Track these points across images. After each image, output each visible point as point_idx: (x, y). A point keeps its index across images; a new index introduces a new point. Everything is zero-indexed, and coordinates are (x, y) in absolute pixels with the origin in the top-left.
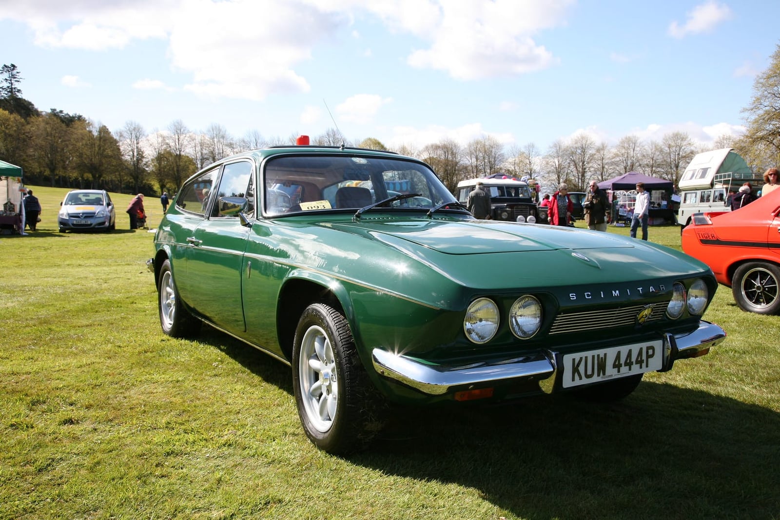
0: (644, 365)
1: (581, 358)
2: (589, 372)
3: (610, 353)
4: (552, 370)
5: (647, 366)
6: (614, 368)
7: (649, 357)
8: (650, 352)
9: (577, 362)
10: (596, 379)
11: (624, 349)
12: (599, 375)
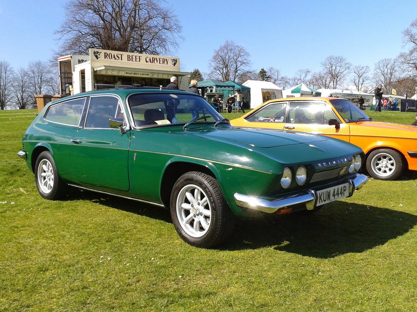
0: (343, 194)
1: (322, 193)
2: (325, 199)
3: (331, 189)
4: (313, 198)
5: (344, 195)
6: (333, 196)
7: (345, 190)
8: (345, 188)
9: (321, 194)
10: (327, 202)
11: (336, 187)
12: (328, 200)
